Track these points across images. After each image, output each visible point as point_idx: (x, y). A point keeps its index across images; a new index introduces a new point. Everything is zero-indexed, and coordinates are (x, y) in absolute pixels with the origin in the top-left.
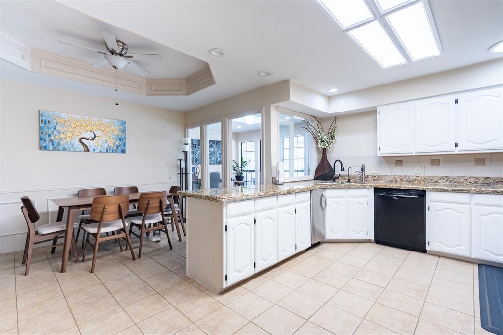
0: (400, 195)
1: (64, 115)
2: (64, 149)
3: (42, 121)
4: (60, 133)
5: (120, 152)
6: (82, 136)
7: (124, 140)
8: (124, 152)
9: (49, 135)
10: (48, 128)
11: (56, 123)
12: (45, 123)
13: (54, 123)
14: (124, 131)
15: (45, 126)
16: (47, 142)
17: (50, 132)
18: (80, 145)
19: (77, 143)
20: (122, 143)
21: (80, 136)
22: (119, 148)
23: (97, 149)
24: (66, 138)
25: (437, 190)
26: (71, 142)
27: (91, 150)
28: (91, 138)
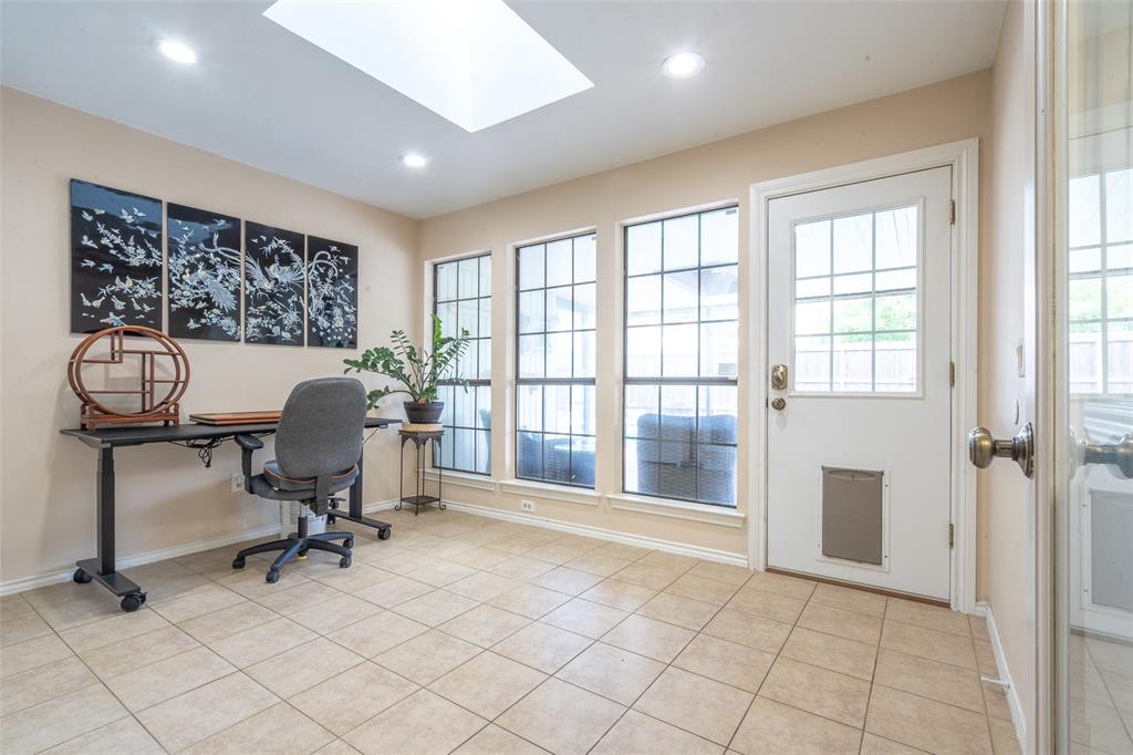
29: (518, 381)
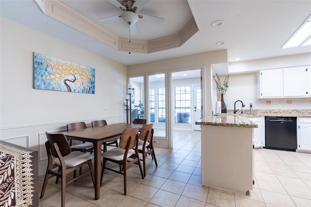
0: (282, 120)
1: (53, 59)
2: (53, 89)
3: (36, 62)
4: (50, 74)
5: (91, 93)
6: (66, 78)
7: (94, 83)
8: (93, 92)
9: (42, 76)
10: (41, 69)
11: (47, 66)
12: (39, 65)
13: (45, 65)
14: (94, 76)
15: (38, 67)
16: (40, 81)
17: (42, 73)
18: (65, 85)
19: (63, 84)
20: (92, 86)
21: (65, 78)
22: (91, 90)
23: (76, 89)
24: (55, 79)
25: (305, 117)
26: (58, 83)
27: (72, 90)
28: (72, 80)
29: (159, 108)
